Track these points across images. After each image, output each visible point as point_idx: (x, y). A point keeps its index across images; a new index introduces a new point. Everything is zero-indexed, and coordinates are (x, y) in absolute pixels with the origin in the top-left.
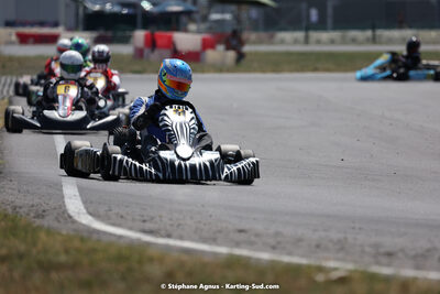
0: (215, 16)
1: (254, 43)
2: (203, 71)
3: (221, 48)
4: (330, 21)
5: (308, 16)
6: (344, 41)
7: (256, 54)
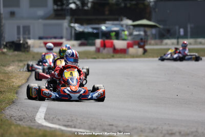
0: (136, 33)
1: (153, 45)
2: (125, 58)
3: (136, 47)
4: (189, 34)
5: (179, 32)
6: (196, 43)
7: (153, 50)
